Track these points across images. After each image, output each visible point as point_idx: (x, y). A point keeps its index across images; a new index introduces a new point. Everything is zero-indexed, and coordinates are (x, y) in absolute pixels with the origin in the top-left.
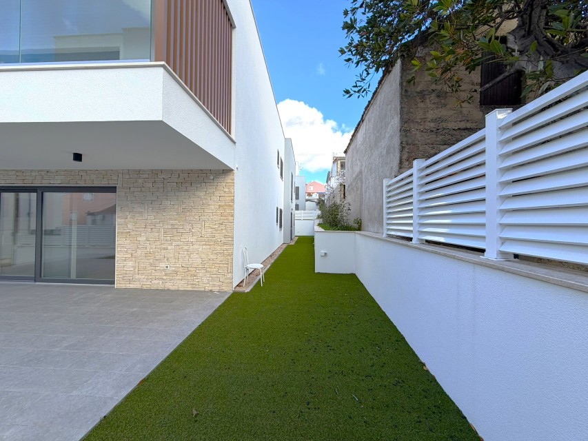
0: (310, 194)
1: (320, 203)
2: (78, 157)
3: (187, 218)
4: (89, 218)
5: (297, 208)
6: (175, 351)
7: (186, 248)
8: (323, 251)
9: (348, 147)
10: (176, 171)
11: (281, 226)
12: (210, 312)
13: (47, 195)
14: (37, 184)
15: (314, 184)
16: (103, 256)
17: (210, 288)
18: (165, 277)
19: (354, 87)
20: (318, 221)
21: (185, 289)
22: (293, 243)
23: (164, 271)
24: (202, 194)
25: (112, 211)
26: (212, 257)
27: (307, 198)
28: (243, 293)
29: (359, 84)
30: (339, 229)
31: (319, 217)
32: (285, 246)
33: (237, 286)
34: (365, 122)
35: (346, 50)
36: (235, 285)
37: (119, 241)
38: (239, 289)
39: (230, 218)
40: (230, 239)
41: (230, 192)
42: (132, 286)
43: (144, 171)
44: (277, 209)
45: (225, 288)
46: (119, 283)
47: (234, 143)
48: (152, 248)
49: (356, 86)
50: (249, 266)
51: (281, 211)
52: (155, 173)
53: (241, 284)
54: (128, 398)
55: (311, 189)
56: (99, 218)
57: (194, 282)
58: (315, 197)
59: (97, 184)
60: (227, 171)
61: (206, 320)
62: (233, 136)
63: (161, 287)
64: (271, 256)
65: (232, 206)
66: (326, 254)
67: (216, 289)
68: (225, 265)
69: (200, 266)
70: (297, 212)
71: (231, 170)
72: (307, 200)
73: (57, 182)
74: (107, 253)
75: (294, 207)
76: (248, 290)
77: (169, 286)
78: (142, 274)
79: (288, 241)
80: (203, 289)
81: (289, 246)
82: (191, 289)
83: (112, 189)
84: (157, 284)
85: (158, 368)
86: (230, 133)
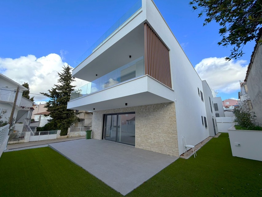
0: (227, 107)
1: (236, 112)
2: (126, 104)
3: (157, 122)
4: (127, 122)
5: (217, 115)
6: (155, 176)
7: (157, 134)
8: (237, 143)
9: (246, 78)
10: (153, 105)
11: (206, 126)
12: (168, 164)
13: (119, 115)
14: (117, 112)
15: (230, 100)
16: (131, 136)
17: (168, 154)
18: (151, 146)
19: (231, 55)
20: (234, 124)
21: (158, 152)
22: (217, 137)
23: (150, 143)
24: (162, 112)
25: (134, 119)
26: (168, 139)
27: (225, 109)
28: (184, 159)
29: (233, 53)
30: (248, 129)
31: (235, 121)
32: (211, 138)
33: (181, 155)
34: (254, 63)
35: (221, 42)
36: (180, 155)
37: (136, 130)
38: (182, 157)
39: (175, 122)
40: (176, 132)
41: (174, 111)
42: (140, 148)
43: (143, 106)
44: (202, 117)
45: (175, 155)
46: (137, 146)
47: (173, 91)
48: (146, 134)
49: (233, 54)
50: (187, 146)
51: (205, 118)
52: (146, 106)
53: (184, 155)
54: (141, 186)
55: (228, 104)
56: (130, 122)
57: (162, 150)
58: (232, 108)
59: (130, 111)
60: (171, 103)
61: (167, 167)
62: (173, 89)
63: (149, 150)
64: (201, 143)
65: (175, 117)
66: (239, 145)
67: (171, 155)
68: (174, 144)
69: (164, 143)
70: (217, 118)
71: (173, 102)
72: (225, 111)
73: (121, 112)
74: (133, 135)
75: (215, 115)
76: (187, 158)
77: (152, 150)
78: (143, 144)
79: (213, 135)
80: (165, 154)
81: (214, 138)
82: (160, 152)
83: (134, 113)
84: (148, 148)
85: (149, 179)
86: (171, 88)
